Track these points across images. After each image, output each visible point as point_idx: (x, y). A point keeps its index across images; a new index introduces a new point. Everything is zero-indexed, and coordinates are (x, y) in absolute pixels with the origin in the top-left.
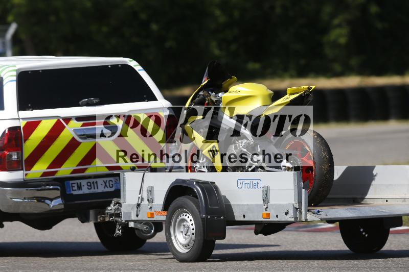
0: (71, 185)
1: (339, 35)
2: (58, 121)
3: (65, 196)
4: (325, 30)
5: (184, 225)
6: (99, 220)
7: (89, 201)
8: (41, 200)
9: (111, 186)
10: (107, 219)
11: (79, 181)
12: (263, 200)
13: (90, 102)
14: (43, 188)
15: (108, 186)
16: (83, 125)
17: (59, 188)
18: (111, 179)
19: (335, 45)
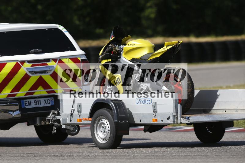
0: (24, 103)
1: (151, 12)
2: (17, 63)
3: (22, 109)
4: (143, 9)
5: (102, 127)
6: (42, 124)
7: (36, 112)
8: (6, 111)
9: (49, 103)
10: (47, 123)
11: (29, 100)
12: (153, 111)
13: (36, 52)
14: (8, 104)
15: (47, 103)
16: (32, 66)
17: (18, 104)
18: (49, 98)
19: (148, 18)
